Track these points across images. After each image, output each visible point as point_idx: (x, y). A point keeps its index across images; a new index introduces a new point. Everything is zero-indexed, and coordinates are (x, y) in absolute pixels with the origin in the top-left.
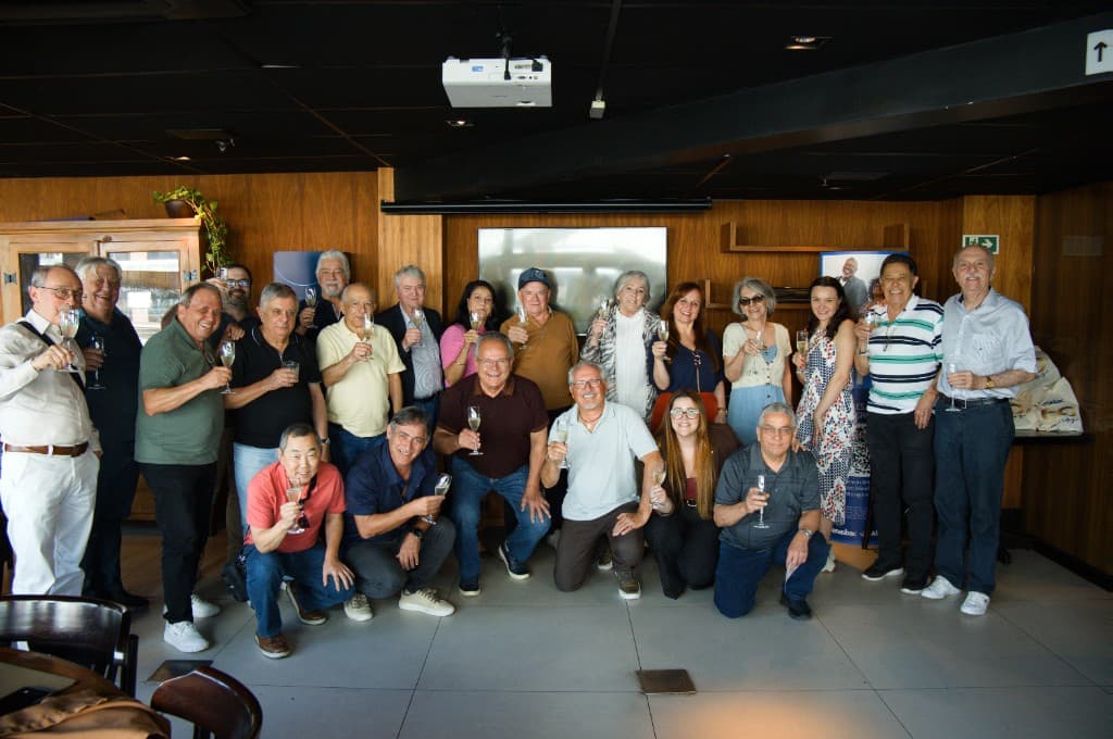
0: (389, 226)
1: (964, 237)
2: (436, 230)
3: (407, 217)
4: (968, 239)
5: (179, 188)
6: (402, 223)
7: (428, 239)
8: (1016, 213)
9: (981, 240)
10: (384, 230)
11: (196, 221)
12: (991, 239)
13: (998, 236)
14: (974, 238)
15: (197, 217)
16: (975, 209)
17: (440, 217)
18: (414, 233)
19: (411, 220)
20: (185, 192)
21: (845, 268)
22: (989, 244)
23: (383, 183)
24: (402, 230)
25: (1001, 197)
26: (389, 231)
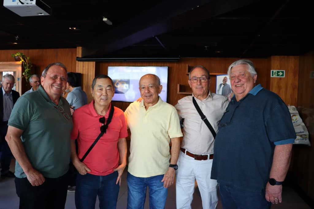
0: (79, 65)
1: (271, 71)
2: (93, 67)
3: (85, 62)
4: (273, 72)
5: (18, 53)
6: (83, 64)
7: (91, 70)
8: (292, 62)
9: (278, 72)
10: (78, 66)
11: (20, 62)
12: (282, 72)
13: (284, 71)
14: (275, 71)
15: (21, 61)
16: (276, 61)
17: (95, 63)
18: (87, 67)
19: (86, 63)
20: (19, 54)
21: (223, 81)
22: (281, 74)
23: (78, 52)
24: (83, 67)
25: (286, 57)
26: (79, 67)
